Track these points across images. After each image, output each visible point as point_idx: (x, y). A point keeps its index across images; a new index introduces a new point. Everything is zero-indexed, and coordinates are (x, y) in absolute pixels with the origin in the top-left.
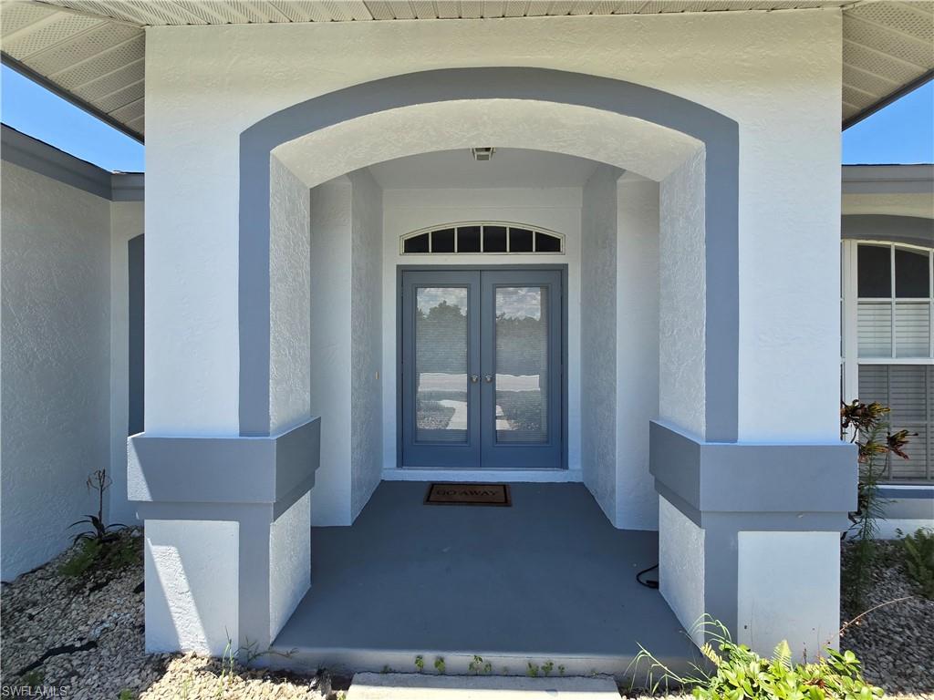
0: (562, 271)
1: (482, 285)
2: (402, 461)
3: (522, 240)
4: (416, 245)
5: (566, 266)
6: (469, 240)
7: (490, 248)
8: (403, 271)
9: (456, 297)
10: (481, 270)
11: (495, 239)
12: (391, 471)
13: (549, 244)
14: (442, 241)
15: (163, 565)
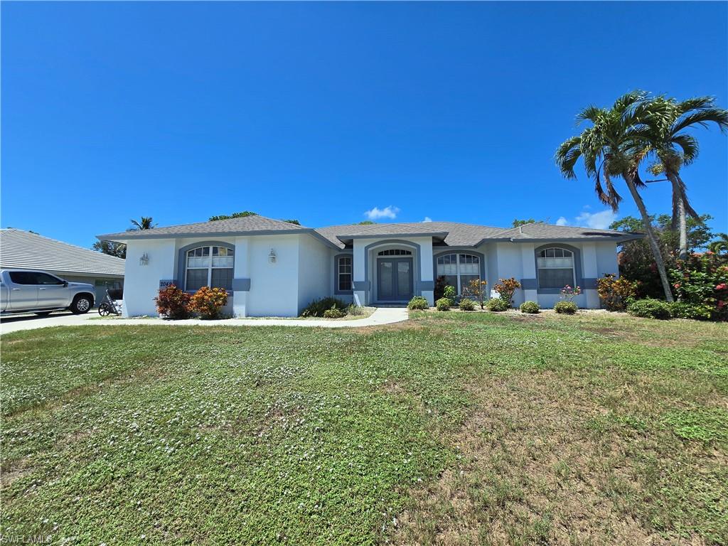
0: (412, 258)
1: (395, 262)
3: (403, 252)
4: (380, 254)
6: (392, 252)
7: (402, 254)
8: (378, 259)
9: (389, 265)
10: (395, 259)
11: (398, 252)
12: (376, 301)
13: (409, 253)
14: (386, 253)
15: (356, 296)
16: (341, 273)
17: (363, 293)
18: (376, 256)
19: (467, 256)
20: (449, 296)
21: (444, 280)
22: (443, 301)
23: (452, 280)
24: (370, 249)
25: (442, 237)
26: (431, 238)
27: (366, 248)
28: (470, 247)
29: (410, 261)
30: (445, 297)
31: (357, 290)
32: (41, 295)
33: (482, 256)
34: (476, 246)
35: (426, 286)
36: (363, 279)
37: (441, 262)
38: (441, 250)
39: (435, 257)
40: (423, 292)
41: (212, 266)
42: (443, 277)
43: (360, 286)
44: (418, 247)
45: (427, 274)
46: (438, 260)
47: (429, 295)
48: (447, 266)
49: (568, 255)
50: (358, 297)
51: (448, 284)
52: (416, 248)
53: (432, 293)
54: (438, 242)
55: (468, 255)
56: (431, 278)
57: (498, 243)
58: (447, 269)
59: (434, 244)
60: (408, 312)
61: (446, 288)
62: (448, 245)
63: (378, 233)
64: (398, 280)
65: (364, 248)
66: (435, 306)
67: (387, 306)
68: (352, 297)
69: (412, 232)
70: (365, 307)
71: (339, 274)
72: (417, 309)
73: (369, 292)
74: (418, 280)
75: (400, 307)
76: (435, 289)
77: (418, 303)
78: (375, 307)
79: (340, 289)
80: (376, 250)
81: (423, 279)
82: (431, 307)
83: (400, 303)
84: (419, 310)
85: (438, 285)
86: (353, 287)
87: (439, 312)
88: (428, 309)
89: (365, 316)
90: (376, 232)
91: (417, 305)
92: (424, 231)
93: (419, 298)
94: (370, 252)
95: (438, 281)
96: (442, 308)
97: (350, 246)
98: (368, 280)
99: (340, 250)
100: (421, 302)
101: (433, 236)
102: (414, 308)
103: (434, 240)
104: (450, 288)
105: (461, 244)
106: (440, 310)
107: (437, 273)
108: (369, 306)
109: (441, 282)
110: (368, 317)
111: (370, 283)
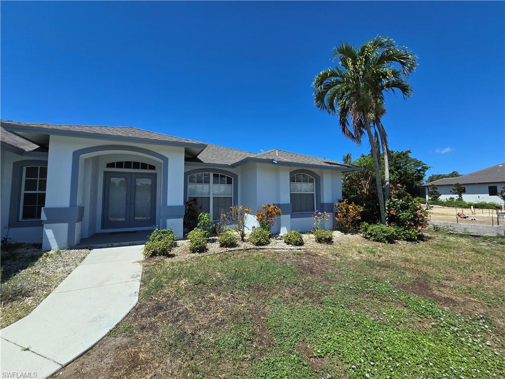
0: (155, 175)
1: (131, 178)
2: (103, 227)
3: (144, 166)
4: (110, 165)
5: (156, 174)
6: (128, 165)
7: (134, 168)
8: (106, 173)
10: (131, 173)
11: (136, 165)
12: (98, 229)
13: (152, 167)
14: (120, 165)
15: (49, 233)
16: (25, 190)
17: (64, 227)
18: (103, 168)
19: (221, 176)
20: (204, 227)
21: (196, 203)
22: (196, 233)
24: (83, 156)
25: (196, 150)
26: (183, 149)
27: (76, 155)
28: (227, 166)
29: (154, 177)
30: (199, 227)
31: (48, 222)
33: (236, 177)
34: (233, 166)
35: (173, 212)
36: (65, 203)
37: (192, 181)
38: (194, 166)
40: (170, 222)
42: (195, 200)
43: (57, 216)
44: (166, 160)
45: (175, 196)
46: (189, 178)
47: (175, 225)
48: (199, 186)
49: (311, 181)
50: (54, 234)
51: (201, 209)
52: (161, 161)
53: (181, 221)
54: (191, 157)
55: (223, 175)
56: (181, 202)
57: (258, 164)
58: (199, 190)
59: (186, 159)
60: (143, 262)
61: (200, 217)
62: (203, 162)
63: (99, 132)
64: (134, 203)
65: (72, 153)
66: (185, 238)
67: (110, 244)
68: (41, 234)
69: (158, 138)
70: (64, 252)
71: (23, 192)
72: (160, 255)
73: (78, 225)
74: (163, 205)
75: (133, 245)
76: (186, 215)
77: (161, 246)
78: (87, 248)
79: (24, 217)
80: (96, 159)
81: (170, 202)
82: (179, 241)
83: (135, 232)
84: (162, 258)
85: (189, 209)
86: (43, 217)
87: (194, 255)
88: (175, 245)
89: (29, 301)
90: (97, 130)
91: (159, 249)
92: (175, 140)
93: (162, 232)
94: (86, 160)
95: (190, 205)
96: (197, 249)
97: (44, 147)
98: (79, 202)
99: (21, 152)
100: (166, 242)
101: (186, 147)
102: (154, 254)
103: (187, 152)
104: (206, 216)
105: (217, 162)
106: (194, 252)
107: (188, 194)
108: (77, 245)
109: (193, 205)
110: (28, 310)
111: (82, 209)
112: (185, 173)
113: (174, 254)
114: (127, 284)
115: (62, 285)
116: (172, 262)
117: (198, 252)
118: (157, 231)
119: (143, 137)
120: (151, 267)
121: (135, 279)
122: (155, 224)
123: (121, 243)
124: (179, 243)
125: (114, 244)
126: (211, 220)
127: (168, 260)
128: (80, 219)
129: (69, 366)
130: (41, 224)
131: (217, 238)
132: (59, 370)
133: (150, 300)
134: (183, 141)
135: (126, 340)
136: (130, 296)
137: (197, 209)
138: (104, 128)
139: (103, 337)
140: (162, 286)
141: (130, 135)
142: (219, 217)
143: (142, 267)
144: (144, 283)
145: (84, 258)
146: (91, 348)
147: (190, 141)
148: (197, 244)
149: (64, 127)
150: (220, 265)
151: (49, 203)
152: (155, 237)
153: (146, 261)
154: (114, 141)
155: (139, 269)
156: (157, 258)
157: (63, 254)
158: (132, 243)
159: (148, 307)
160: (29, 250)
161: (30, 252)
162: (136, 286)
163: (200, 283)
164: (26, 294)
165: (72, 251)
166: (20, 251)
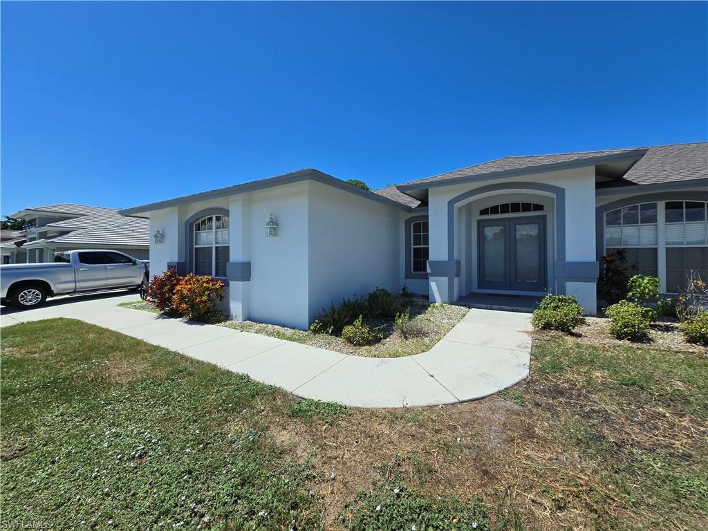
0: (544, 218)
1: (510, 226)
2: (480, 287)
3: (527, 207)
4: (484, 212)
5: (546, 215)
6: (504, 208)
8: (479, 222)
9: (497, 229)
10: (510, 219)
11: (515, 207)
12: (475, 289)
13: (539, 207)
14: (494, 210)
15: (433, 285)
16: (414, 245)
17: (445, 280)
18: (477, 217)
19: (689, 205)
20: (642, 300)
22: (625, 310)
23: (645, 260)
24: (458, 205)
25: (619, 165)
26: (592, 169)
27: (451, 204)
28: (707, 181)
29: (542, 221)
30: (630, 300)
31: (435, 274)
32: (109, 275)
35: (578, 272)
36: (444, 256)
37: (613, 221)
38: (617, 195)
39: (599, 211)
40: (570, 286)
41: (216, 243)
42: (621, 253)
43: (440, 269)
44: (560, 192)
45: (580, 247)
46: (606, 216)
47: (586, 292)
48: (630, 229)
50: (437, 287)
51: (636, 269)
52: (554, 195)
53: (592, 287)
54: (610, 180)
55: (695, 202)
56: (591, 256)
58: (633, 236)
59: (600, 185)
60: (532, 333)
61: (633, 282)
62: (637, 184)
63: (471, 174)
64: (515, 259)
65: (447, 204)
66: (600, 313)
67: (489, 306)
68: (428, 286)
69: (546, 162)
70: (447, 306)
71: (413, 247)
72: (556, 329)
73: (456, 280)
74: (557, 260)
75: (516, 311)
76: (600, 279)
77: (559, 317)
78: (466, 306)
79: (415, 270)
80: (469, 206)
81: (572, 255)
82: (590, 318)
83: (518, 296)
84: (560, 334)
85: (608, 270)
86: (429, 270)
87: (621, 342)
88: (583, 322)
89: (427, 340)
90: (469, 172)
91: (555, 321)
92: (575, 157)
93: (559, 300)
94: (460, 209)
95: (609, 262)
96: (625, 333)
97: (424, 203)
98: (456, 256)
99: (409, 209)
100: (565, 313)
101: (597, 164)
102: (547, 326)
103: (599, 172)
104: (646, 281)
105: (676, 178)
106: (619, 338)
107: (605, 245)
108: (457, 301)
109: (617, 263)
110: (428, 348)
111: (459, 263)
112: (597, 209)
113: (581, 335)
114: (514, 352)
115: (449, 334)
116: (578, 344)
117: (629, 340)
118: (550, 297)
119: (524, 166)
120: (545, 342)
121: (524, 350)
122: (546, 286)
123: (502, 307)
124: (589, 320)
125: (494, 307)
126: (662, 289)
127: (570, 340)
128: (458, 275)
129: (464, 404)
130: (426, 277)
131: (677, 325)
132: (457, 403)
133: (545, 379)
134: (592, 155)
135: (516, 407)
136: (519, 366)
137: (626, 269)
138: (476, 168)
139: (492, 394)
140: (562, 369)
141: (507, 168)
142: (684, 286)
143: (530, 338)
144: (535, 357)
145: (464, 315)
146: (483, 398)
147: (606, 152)
148: (626, 327)
149: (439, 178)
150: (683, 371)
151: (432, 256)
152: (548, 304)
153: (536, 332)
154: (487, 181)
155: (528, 340)
156: (553, 333)
157: (446, 308)
158: (515, 308)
159: (543, 386)
160: (420, 300)
161: (421, 301)
162: (526, 358)
163: (634, 384)
164: (425, 334)
165: (453, 306)
166: (415, 299)
